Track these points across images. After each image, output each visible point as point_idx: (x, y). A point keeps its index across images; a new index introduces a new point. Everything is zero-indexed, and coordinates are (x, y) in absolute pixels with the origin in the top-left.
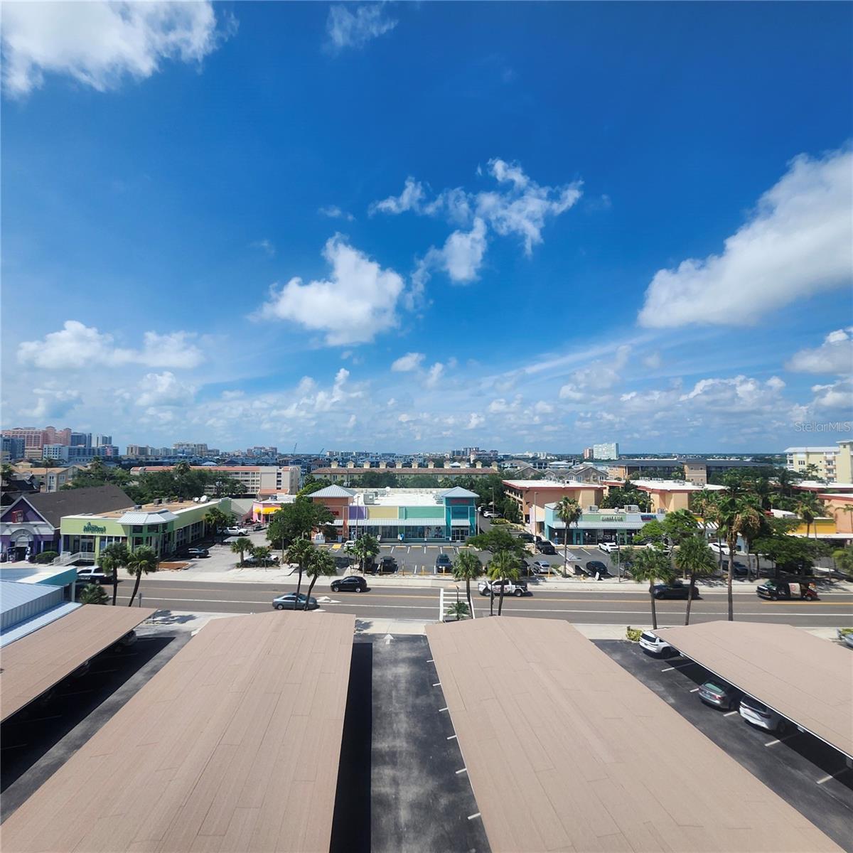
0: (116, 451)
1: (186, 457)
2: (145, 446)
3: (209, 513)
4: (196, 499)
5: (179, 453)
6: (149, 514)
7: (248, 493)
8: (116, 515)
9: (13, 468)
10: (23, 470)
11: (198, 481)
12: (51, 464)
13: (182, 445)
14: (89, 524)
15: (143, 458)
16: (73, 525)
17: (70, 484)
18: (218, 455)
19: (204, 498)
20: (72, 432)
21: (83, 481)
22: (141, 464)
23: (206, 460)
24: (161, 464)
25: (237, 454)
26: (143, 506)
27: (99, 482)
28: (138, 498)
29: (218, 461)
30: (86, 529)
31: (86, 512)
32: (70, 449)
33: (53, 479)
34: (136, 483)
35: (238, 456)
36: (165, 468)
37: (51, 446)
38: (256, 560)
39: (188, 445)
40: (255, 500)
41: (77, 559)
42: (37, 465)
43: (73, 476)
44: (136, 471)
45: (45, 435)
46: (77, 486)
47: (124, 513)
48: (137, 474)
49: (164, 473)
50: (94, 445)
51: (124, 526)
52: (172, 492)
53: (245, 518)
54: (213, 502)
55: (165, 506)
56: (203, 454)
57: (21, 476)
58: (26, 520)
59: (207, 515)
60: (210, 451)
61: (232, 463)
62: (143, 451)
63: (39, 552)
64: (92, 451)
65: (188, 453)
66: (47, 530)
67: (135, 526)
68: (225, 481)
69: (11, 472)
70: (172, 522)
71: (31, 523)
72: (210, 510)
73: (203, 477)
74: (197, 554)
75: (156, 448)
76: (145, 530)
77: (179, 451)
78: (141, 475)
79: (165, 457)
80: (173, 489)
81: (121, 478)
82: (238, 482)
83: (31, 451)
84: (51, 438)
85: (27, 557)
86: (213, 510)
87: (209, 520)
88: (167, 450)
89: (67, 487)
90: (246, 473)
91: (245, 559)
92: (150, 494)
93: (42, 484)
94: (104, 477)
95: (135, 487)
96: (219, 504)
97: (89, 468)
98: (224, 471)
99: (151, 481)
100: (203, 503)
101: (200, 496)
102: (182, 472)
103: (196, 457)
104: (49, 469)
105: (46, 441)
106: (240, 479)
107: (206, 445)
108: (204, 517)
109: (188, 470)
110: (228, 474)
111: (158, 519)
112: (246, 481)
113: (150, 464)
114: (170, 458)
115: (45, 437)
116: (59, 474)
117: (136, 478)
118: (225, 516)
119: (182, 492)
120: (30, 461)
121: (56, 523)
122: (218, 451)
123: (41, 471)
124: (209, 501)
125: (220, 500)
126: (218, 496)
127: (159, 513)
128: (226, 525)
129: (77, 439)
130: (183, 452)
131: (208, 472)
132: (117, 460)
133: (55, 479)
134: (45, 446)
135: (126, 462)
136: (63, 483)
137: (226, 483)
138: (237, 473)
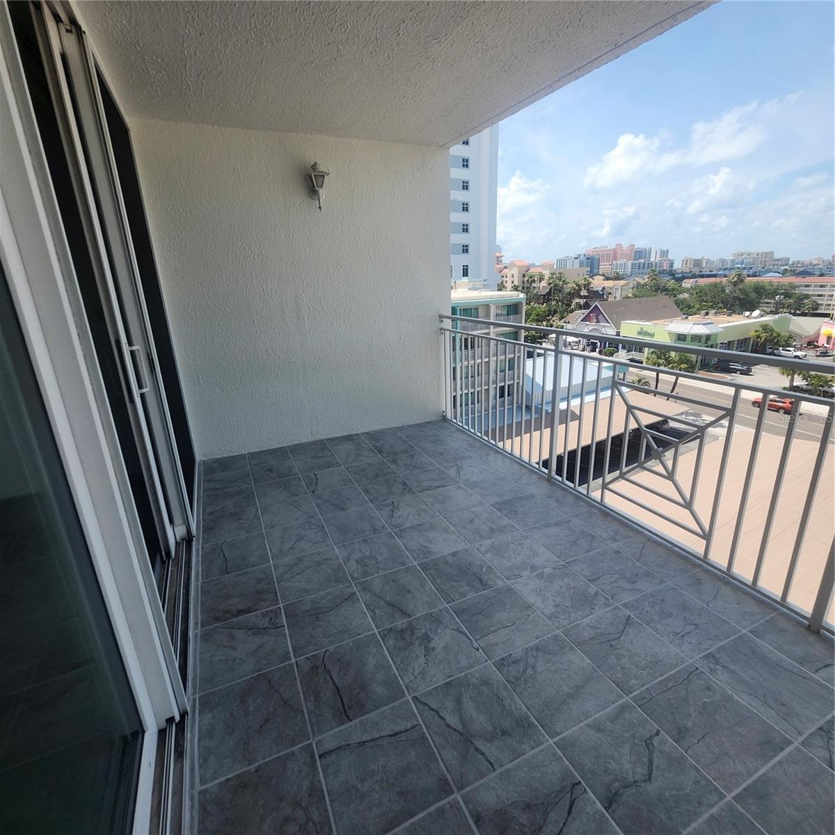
0: (672, 264)
1: (745, 268)
2: (700, 258)
3: (760, 329)
4: (747, 313)
5: (737, 264)
6: (694, 324)
7: (819, 311)
8: (665, 323)
11: (753, 295)
12: (618, 277)
13: (743, 254)
14: (642, 329)
15: (696, 270)
16: (630, 329)
17: (630, 295)
18: (787, 265)
19: (756, 313)
20: (636, 247)
21: (640, 292)
22: (694, 276)
23: (769, 271)
24: (715, 276)
25: (815, 262)
26: (690, 317)
27: (654, 293)
28: (686, 309)
29: (784, 272)
30: (639, 333)
32: (632, 264)
34: (686, 295)
35: (815, 265)
36: (718, 280)
37: (618, 262)
38: (810, 387)
39: (749, 254)
40: (826, 319)
41: (631, 357)
42: (607, 279)
43: (633, 288)
44: (687, 284)
45: (615, 251)
46: (635, 296)
47: (672, 322)
48: (688, 286)
49: (715, 285)
50: (652, 259)
52: (721, 305)
53: (807, 340)
54: (767, 319)
55: (711, 318)
56: (767, 262)
57: (597, 287)
58: (598, 322)
59: (756, 331)
60: (776, 260)
61: (805, 273)
62: (697, 263)
63: (605, 348)
64: (650, 265)
65: (747, 264)
67: (679, 335)
68: (787, 295)
70: (716, 335)
72: (762, 326)
73: (760, 291)
74: (738, 370)
75: (712, 259)
76: (689, 339)
77: (736, 261)
78: (692, 287)
79: (720, 269)
80: (723, 302)
81: (673, 290)
82: (807, 296)
83: (605, 267)
84: (619, 255)
85: (597, 350)
86: (765, 327)
87: (758, 337)
88: (723, 261)
90: (821, 286)
91: (795, 384)
92: (698, 306)
94: (659, 289)
95: (685, 299)
96: (775, 321)
97: (646, 280)
98: (790, 283)
99: (700, 293)
100: (755, 318)
101: (752, 310)
102: (735, 284)
103: (757, 268)
104: (616, 282)
105: (615, 258)
106: (811, 293)
107: (772, 253)
108: (752, 334)
109: (742, 281)
110: (794, 287)
111: (702, 330)
112: (819, 296)
113: (702, 276)
114: (726, 269)
115: (614, 255)
116: (622, 286)
117: (687, 290)
118: (779, 335)
119: (732, 305)
120: (603, 275)
122: (788, 259)
123: (610, 284)
124: (762, 316)
125: (777, 316)
126: (776, 313)
127: (704, 325)
128: (778, 344)
129: (639, 254)
130: (742, 263)
131: (766, 284)
132: (672, 274)
133: (619, 290)
134: (614, 262)
135: (680, 275)
136: (624, 293)
137: (790, 298)
138: (807, 286)
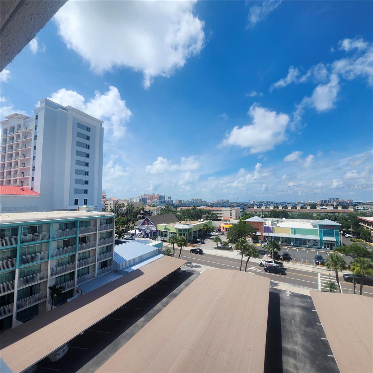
0: (172, 202)
1: (195, 204)
2: (181, 200)
3: (204, 226)
4: (199, 220)
5: (193, 202)
6: (184, 225)
7: (218, 219)
8: (174, 224)
9: (144, 207)
10: (147, 208)
11: (200, 213)
12: (154, 206)
13: (193, 199)
14: (166, 227)
15: (180, 204)
16: (161, 227)
17: (159, 213)
18: (206, 203)
19: (202, 220)
20: (160, 195)
21: (163, 212)
22: (180, 206)
23: (202, 205)
24: (186, 206)
25: (213, 203)
26: (181, 222)
27: (168, 213)
28: (180, 219)
29: (206, 206)
30: (165, 229)
31: (164, 223)
32: (159, 201)
33: (155, 211)
34: (179, 213)
35: (214, 203)
36: (188, 208)
37: (154, 200)
38: (223, 247)
39: (195, 199)
40: (221, 222)
41: (163, 239)
42: (151, 207)
43: (160, 210)
44: (179, 209)
45: (152, 196)
46: (161, 214)
47: (176, 224)
48: (179, 210)
49: (188, 210)
50: (166, 200)
51: (176, 229)
52: (191, 217)
53: (218, 229)
54: (205, 222)
55: (188, 222)
56: (200, 203)
57: (147, 210)
58: (148, 225)
59: (203, 227)
60: (203, 201)
61: (212, 206)
62: (180, 201)
63: (152, 236)
64: (165, 202)
65: (195, 202)
66: (154, 229)
67: (179, 229)
68: (209, 213)
69: (144, 208)
70: (191, 228)
71: (150, 225)
72: (204, 225)
73: (202, 212)
74: (200, 242)
75: (185, 200)
76: (182, 231)
79: (188, 204)
80: (191, 216)
81: (174, 211)
82: (214, 214)
83: (149, 202)
84: (154, 198)
85: (149, 237)
86: (205, 225)
87: (204, 229)
88: (188, 201)
89: (158, 214)
90: (217, 210)
91: (218, 246)
92: (183, 218)
93: (152, 213)
94: (169, 211)
95: (179, 215)
96: (208, 223)
97: (165, 207)
98: (209, 209)
99: (183, 212)
100: (202, 222)
101: (200, 219)
102: (194, 209)
103: (198, 204)
104: (154, 208)
105: (153, 199)
106: (215, 213)
107: (201, 199)
108: (202, 227)
109: (196, 209)
110: (210, 211)
111: (186, 227)
112: (217, 213)
113: (183, 206)
114: (189, 204)
115: (152, 197)
116: (156, 209)
117: (179, 212)
118: (210, 227)
119: (194, 217)
120: (149, 205)
121: (156, 226)
122: (206, 201)
123: (151, 208)
124: (204, 221)
125: (208, 221)
126: (207, 220)
127: (187, 225)
128: (210, 231)
129: (161, 197)
130: (194, 202)
131: (203, 210)
132: (173, 205)
134: (152, 200)
135: (176, 206)
136: (157, 212)
137: (210, 214)
138: (214, 210)
